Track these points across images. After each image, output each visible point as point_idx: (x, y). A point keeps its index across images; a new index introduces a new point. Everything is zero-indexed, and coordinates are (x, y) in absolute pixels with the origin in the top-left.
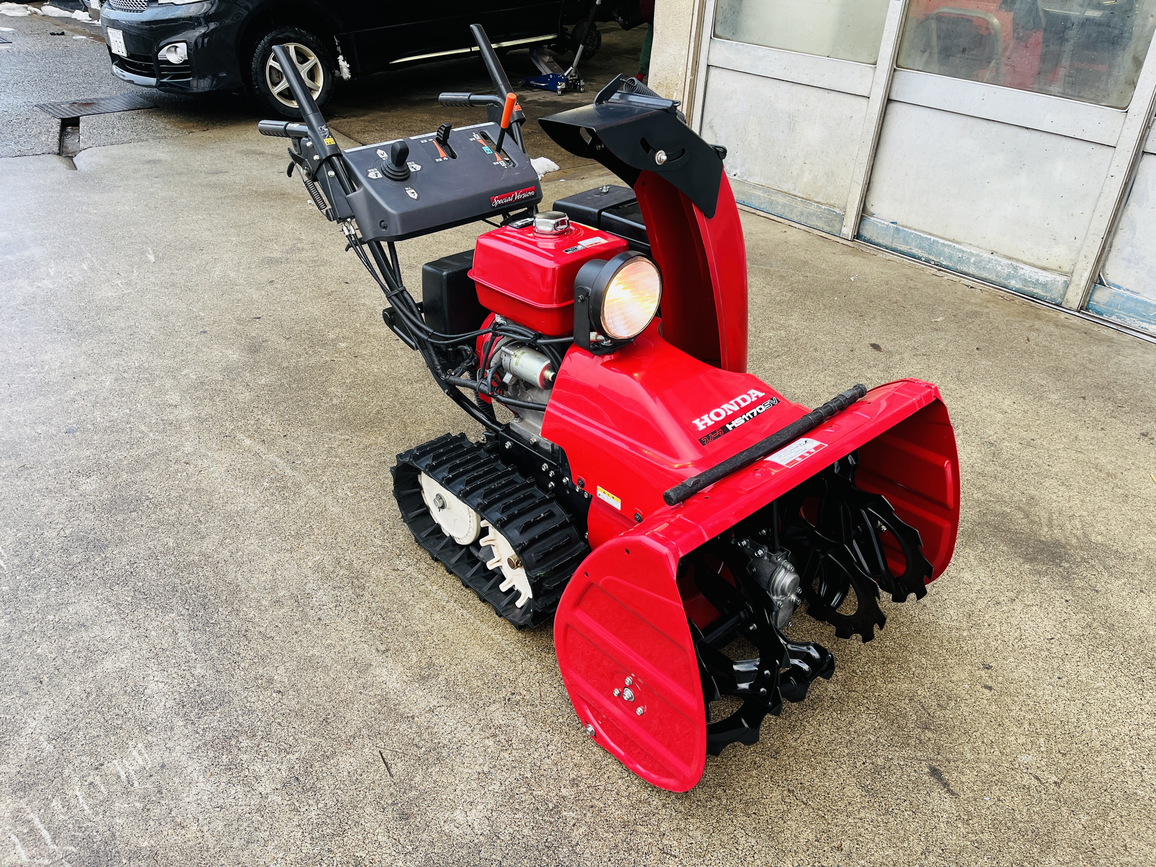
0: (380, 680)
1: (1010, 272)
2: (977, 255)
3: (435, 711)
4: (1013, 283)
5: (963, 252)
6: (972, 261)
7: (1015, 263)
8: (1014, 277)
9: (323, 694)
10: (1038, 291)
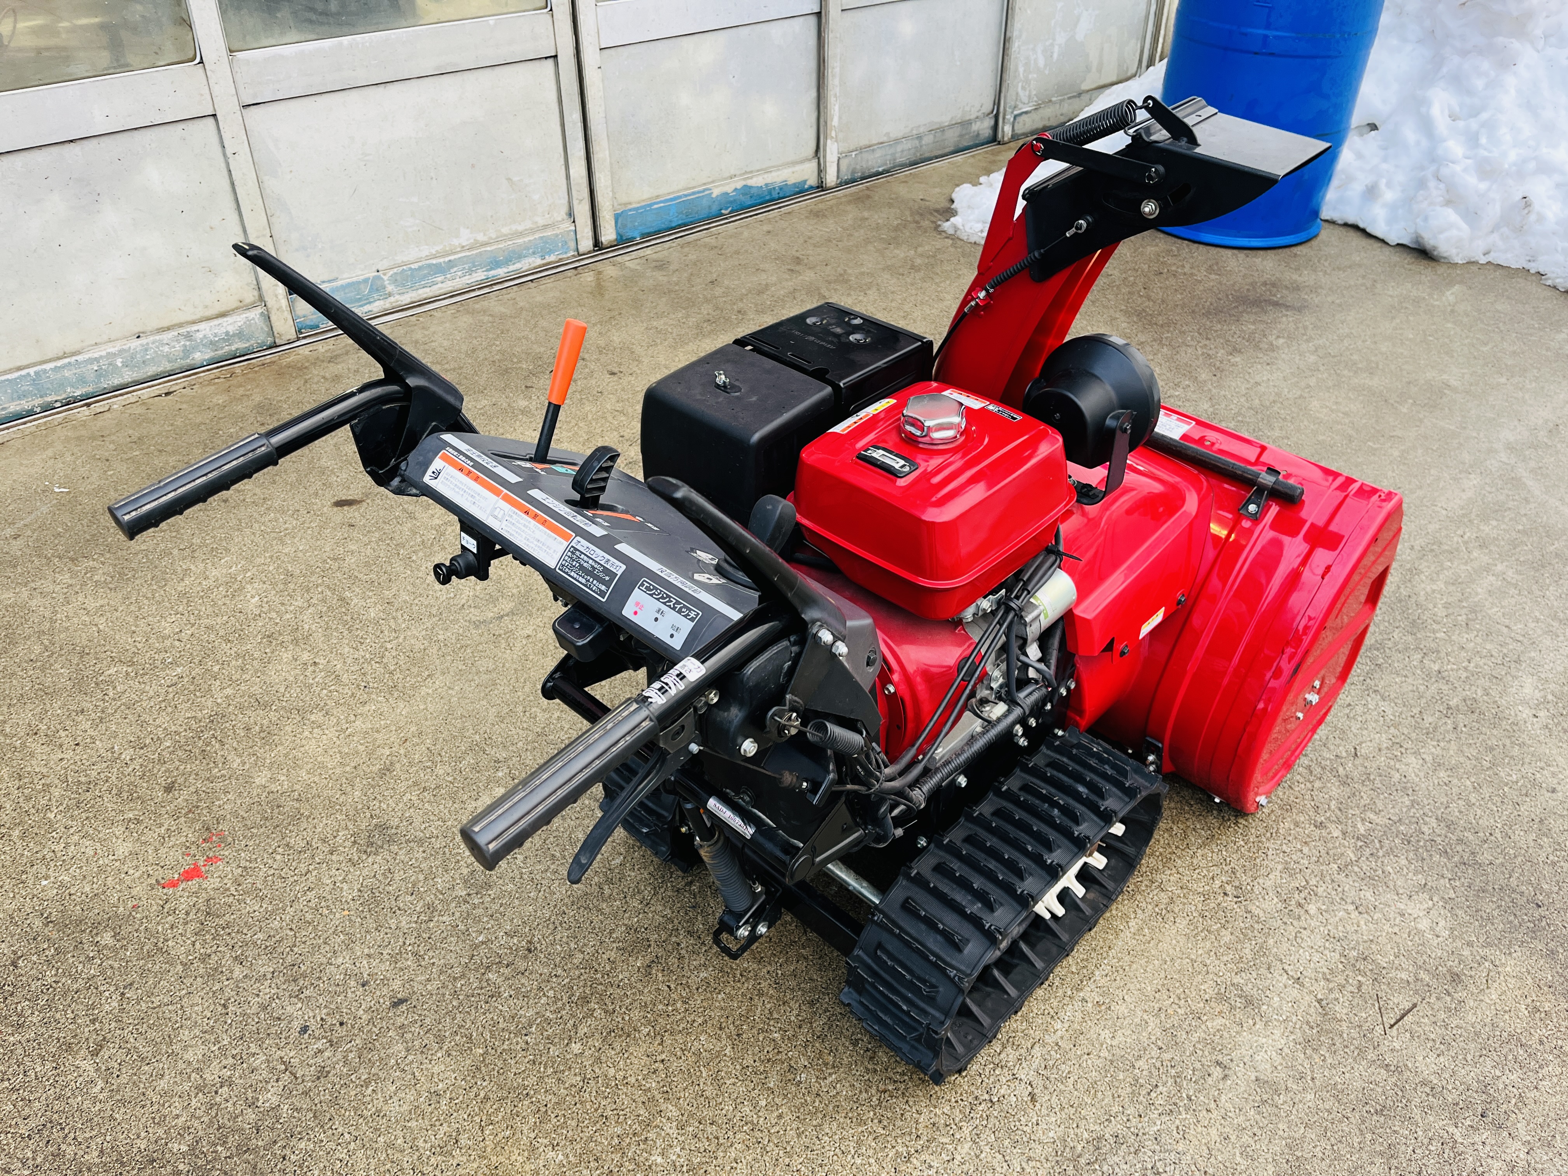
0: (1278, 1060)
1: (185, 346)
2: (120, 351)
3: (1296, 977)
4: (198, 357)
5: (97, 360)
6: (120, 365)
7: (182, 331)
8: (194, 348)
9: (1340, 1133)
10: (239, 345)
